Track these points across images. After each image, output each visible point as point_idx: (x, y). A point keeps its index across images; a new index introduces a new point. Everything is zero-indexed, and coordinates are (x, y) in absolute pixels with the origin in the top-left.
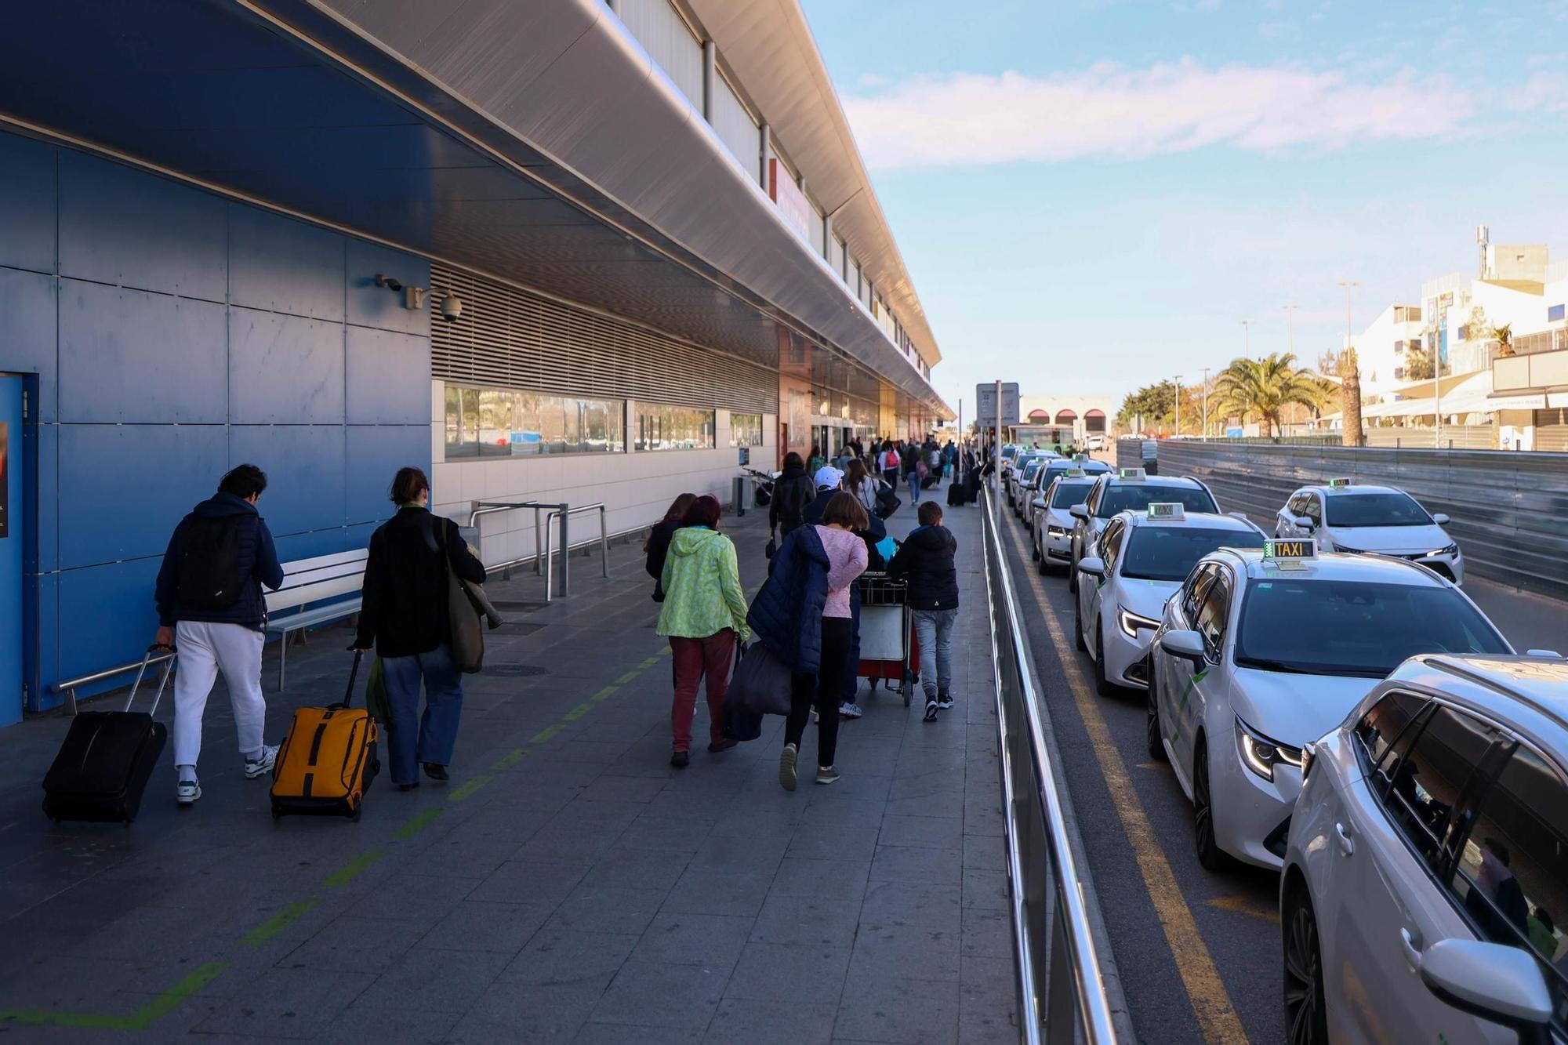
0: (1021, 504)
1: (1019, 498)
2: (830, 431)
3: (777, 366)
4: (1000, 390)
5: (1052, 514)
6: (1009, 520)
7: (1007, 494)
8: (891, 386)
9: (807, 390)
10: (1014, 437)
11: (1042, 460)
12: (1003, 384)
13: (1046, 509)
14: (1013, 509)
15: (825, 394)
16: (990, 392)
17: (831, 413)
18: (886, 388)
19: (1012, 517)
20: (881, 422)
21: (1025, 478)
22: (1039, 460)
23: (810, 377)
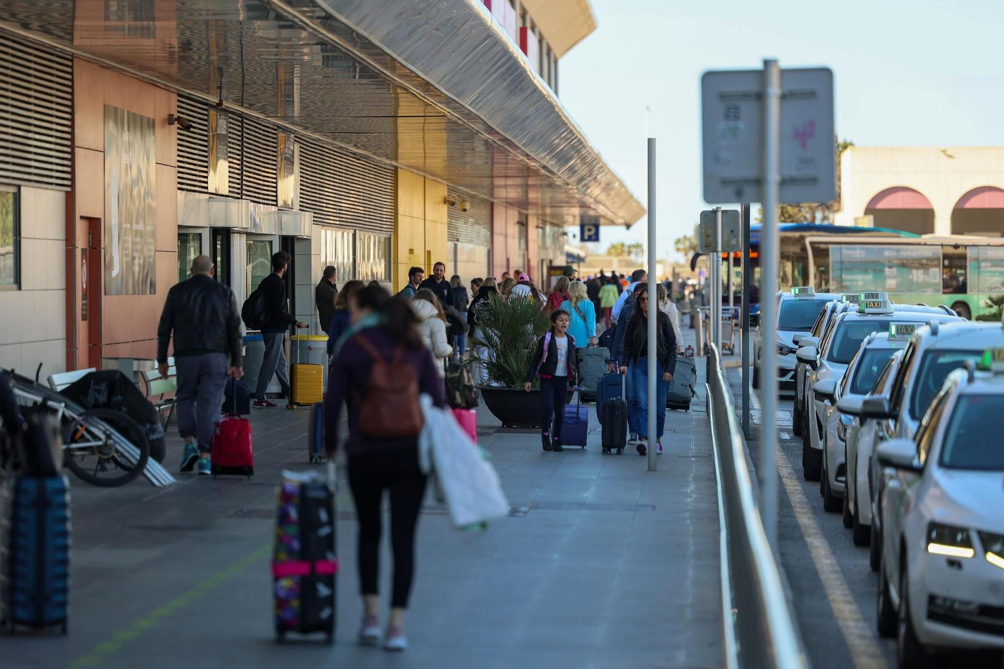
0: (842, 470)
1: (835, 457)
2: (239, 245)
3: (68, 33)
4: (774, 90)
5: (937, 485)
6: (806, 519)
7: (799, 445)
8: (430, 100)
9: (164, 114)
10: (823, 274)
11: (906, 329)
12: (785, 73)
13: (920, 472)
14: (816, 487)
15: (222, 125)
16: (745, 96)
17: (239, 190)
18: (418, 110)
19: (814, 510)
20: (403, 222)
21: (854, 390)
22: (899, 330)
23: (174, 69)
